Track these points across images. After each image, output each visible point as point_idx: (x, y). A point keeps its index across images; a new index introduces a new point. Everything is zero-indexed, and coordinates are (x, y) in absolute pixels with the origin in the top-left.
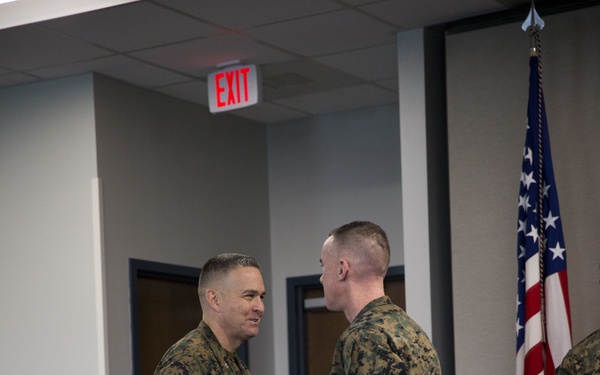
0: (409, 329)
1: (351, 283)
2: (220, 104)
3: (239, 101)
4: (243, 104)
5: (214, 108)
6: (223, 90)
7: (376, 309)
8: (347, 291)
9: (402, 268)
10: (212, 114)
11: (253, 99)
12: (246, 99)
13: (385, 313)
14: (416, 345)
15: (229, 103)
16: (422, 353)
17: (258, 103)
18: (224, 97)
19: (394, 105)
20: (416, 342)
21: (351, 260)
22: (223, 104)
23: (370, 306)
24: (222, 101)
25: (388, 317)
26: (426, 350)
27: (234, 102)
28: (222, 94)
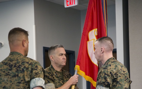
0: (119, 66)
1: (104, 53)
2: (67, 5)
3: (72, 4)
4: (74, 5)
5: (66, 6)
6: (68, 1)
7: (110, 61)
8: (103, 56)
9: (116, 49)
10: (65, 8)
11: (76, 4)
12: (74, 4)
13: (112, 62)
14: (121, 71)
15: (70, 5)
16: (122, 72)
17: (77, 5)
18: (69, 3)
19: (114, 5)
20: (121, 70)
21: (105, 47)
22: (68, 5)
23: (108, 60)
24: (68, 4)
25: (113, 63)
26: (124, 72)
27: (71, 5)
28: (68, 2)
